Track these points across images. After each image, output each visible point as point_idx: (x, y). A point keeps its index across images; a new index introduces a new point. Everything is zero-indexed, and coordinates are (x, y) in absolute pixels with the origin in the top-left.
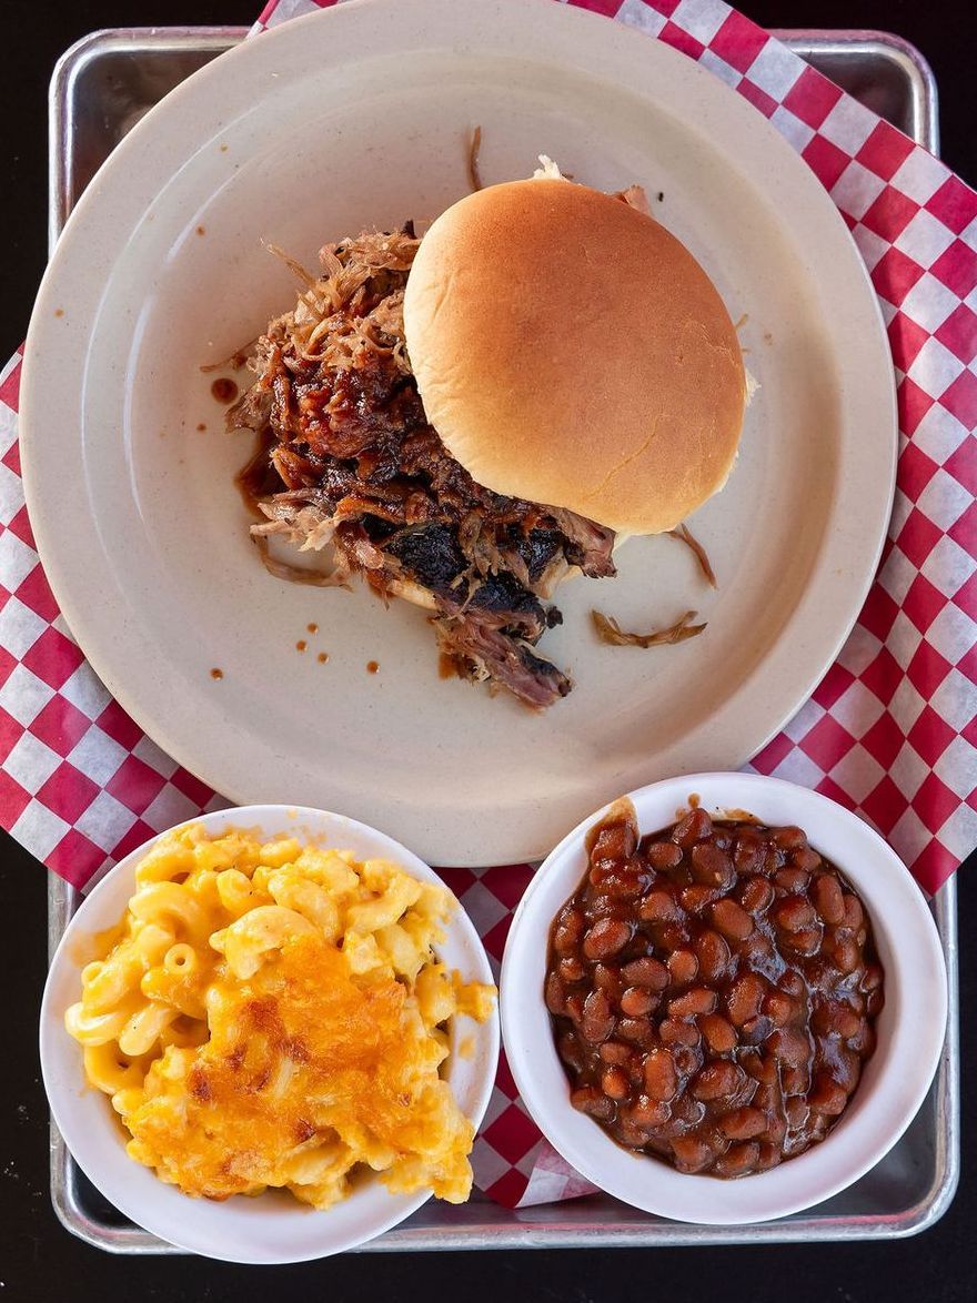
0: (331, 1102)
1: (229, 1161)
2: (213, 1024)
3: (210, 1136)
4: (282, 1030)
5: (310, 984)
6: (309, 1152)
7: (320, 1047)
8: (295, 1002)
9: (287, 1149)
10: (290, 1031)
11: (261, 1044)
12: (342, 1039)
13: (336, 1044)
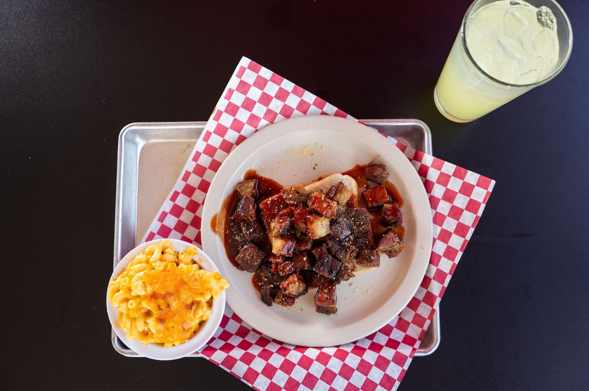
0: (186, 297)
1: (183, 328)
2: (149, 308)
3: (173, 327)
4: (161, 294)
5: (155, 281)
6: (195, 310)
7: (171, 290)
8: (156, 287)
9: (191, 314)
10: (163, 293)
11: (161, 302)
12: (173, 283)
13: (173, 286)
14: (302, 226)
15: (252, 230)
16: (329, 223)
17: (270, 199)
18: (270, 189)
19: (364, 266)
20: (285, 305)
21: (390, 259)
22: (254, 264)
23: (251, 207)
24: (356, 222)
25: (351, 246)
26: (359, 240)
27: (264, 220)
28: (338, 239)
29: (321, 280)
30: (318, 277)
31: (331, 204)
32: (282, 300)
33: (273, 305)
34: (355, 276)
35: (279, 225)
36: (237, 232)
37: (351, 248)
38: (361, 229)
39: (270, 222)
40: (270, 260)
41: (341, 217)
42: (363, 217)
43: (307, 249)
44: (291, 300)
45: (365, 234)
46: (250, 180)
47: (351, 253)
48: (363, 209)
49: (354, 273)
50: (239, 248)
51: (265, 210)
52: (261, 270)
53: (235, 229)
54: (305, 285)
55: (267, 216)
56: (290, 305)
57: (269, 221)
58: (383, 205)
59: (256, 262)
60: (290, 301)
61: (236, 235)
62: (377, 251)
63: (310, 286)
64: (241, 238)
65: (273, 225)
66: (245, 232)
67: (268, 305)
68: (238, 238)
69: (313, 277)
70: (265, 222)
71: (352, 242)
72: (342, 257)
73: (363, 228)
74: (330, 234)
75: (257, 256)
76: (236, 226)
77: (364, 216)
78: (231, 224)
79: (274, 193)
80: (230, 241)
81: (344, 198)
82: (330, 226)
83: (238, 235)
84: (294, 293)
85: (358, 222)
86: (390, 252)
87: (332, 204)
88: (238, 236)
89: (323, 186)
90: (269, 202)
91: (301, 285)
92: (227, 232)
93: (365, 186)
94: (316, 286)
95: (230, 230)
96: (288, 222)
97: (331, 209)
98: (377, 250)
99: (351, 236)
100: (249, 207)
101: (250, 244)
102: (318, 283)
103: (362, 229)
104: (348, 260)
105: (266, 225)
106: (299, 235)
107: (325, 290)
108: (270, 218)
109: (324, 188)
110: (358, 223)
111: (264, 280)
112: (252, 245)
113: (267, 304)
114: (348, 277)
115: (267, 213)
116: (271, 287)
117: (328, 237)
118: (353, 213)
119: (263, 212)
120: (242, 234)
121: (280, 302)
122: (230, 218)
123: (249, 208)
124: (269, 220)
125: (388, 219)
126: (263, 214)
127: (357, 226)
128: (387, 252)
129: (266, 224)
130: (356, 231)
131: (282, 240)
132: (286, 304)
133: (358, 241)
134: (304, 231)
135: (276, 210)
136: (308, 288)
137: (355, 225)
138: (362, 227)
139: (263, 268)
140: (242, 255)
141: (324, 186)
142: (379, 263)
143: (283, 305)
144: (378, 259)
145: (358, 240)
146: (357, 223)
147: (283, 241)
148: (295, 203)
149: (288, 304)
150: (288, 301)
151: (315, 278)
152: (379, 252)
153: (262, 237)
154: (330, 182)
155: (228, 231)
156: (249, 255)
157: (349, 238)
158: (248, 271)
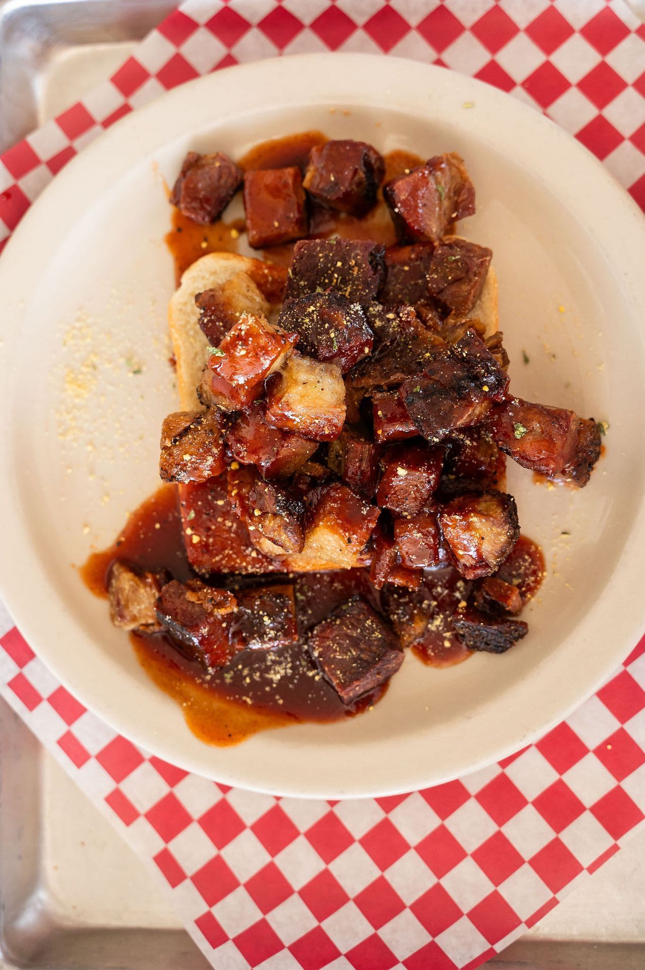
14: (293, 447)
15: (266, 619)
16: (306, 362)
17: (189, 531)
18: (158, 526)
19: (479, 296)
20: (538, 582)
21: (477, 211)
22: (376, 643)
23: (190, 596)
24: (331, 281)
25: (401, 318)
26: (394, 291)
27: (246, 568)
28: (367, 350)
29: (486, 442)
30: (475, 444)
31: (243, 333)
32: (519, 586)
33: (525, 620)
34: (501, 333)
35: (267, 522)
36: (258, 669)
37: (408, 317)
38: (355, 273)
39: (258, 552)
40: (376, 587)
41: (297, 319)
42: (321, 255)
43: (370, 455)
44: (525, 560)
45: (377, 265)
46: (114, 582)
47: (424, 322)
48: (295, 248)
49: (490, 332)
50: (313, 677)
51: (217, 558)
52: (405, 626)
53: (246, 672)
54: (488, 498)
55: (237, 558)
56: (542, 568)
57: (254, 554)
58: (306, 191)
59: (373, 633)
60: (527, 564)
61: (267, 676)
62: (443, 245)
63: (495, 482)
64: (280, 663)
65: (267, 546)
66: (265, 642)
67: (521, 636)
68: (278, 672)
69: (470, 462)
70: (254, 570)
71: (389, 311)
72: (428, 354)
73: (356, 265)
74: (343, 368)
75: (352, 624)
76: (240, 667)
77: (320, 252)
78: (228, 681)
79: (174, 516)
80: (281, 702)
81: (247, 297)
82: (320, 361)
83: (268, 669)
84: (503, 539)
85: (332, 276)
86: (455, 206)
87: (243, 327)
88: (272, 672)
89: (194, 359)
90: (196, 539)
91: (482, 506)
92: (249, 701)
93: (234, 233)
94: (501, 464)
95: (245, 691)
96: (266, 490)
97: (256, 336)
98: (436, 244)
99: (371, 309)
100: (189, 602)
101: (312, 637)
102: (492, 456)
103: (356, 269)
104: (444, 339)
105: (266, 568)
106: (317, 469)
107: (518, 435)
108: (244, 551)
109: (200, 356)
110: (336, 276)
111: (437, 627)
112: (315, 632)
113: (517, 639)
114: (497, 353)
115: (229, 556)
116: (466, 608)
117: (352, 380)
118: (302, 283)
119: (222, 565)
120: (271, 657)
121: (523, 595)
122: (208, 677)
123: (193, 603)
124: (250, 555)
125: (351, 184)
126: (229, 568)
127: (344, 282)
128: (454, 215)
129: (260, 567)
130: (359, 290)
131: (317, 526)
132: (533, 578)
133: (396, 296)
134: (309, 449)
135: (228, 524)
136: (499, 492)
137: (340, 289)
138: (351, 268)
139: (399, 618)
140: (339, 672)
141: (196, 354)
142: (479, 247)
143: (535, 588)
144: (468, 248)
145: (391, 294)
146: (337, 279)
147: (321, 523)
148: (215, 451)
149: (534, 573)
150: (526, 568)
151: (473, 456)
152: (445, 238)
153: (298, 594)
154: (187, 334)
155: (248, 696)
156: (344, 651)
157: (375, 316)
158: (396, 670)
